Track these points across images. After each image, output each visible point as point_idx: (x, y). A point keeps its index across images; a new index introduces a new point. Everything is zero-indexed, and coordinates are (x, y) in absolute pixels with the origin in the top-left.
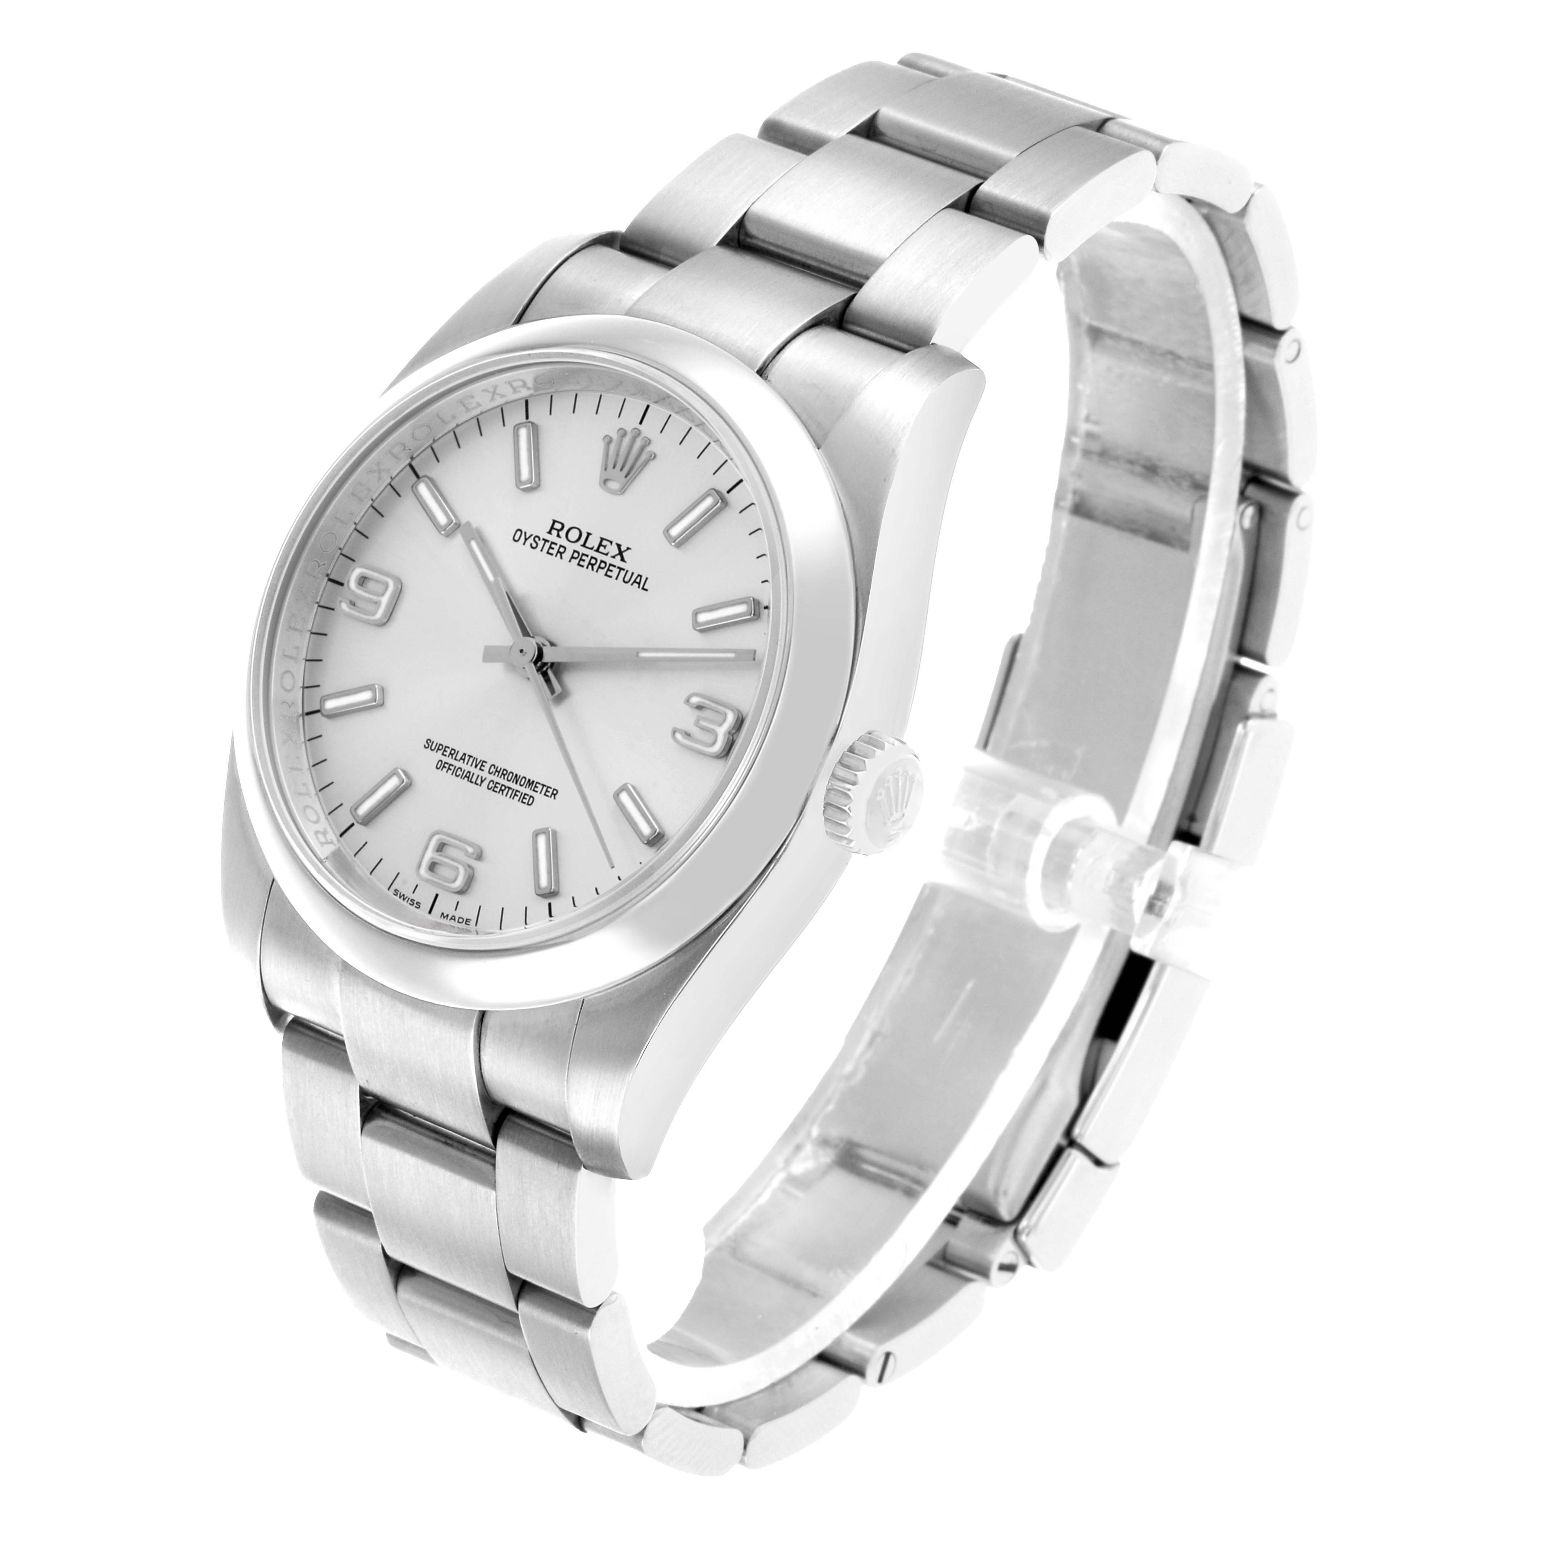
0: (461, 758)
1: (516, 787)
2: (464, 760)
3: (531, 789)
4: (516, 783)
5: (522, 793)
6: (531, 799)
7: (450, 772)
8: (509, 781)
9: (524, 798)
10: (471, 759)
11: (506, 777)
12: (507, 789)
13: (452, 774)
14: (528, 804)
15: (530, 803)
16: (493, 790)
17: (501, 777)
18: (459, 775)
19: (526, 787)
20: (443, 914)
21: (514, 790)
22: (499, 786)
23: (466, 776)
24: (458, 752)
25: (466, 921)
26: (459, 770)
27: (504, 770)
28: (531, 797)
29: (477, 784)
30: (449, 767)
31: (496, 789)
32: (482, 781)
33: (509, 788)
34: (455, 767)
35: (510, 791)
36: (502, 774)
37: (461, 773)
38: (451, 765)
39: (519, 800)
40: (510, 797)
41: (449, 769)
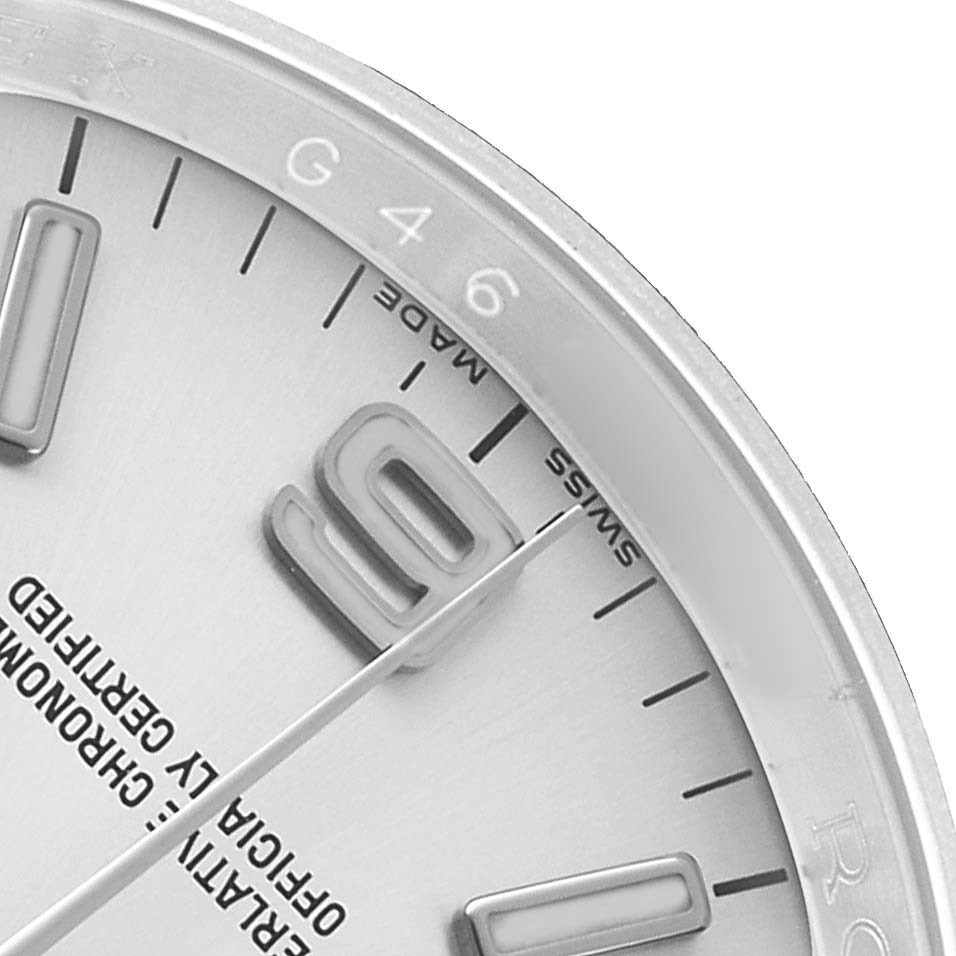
0: (240, 894)
1: (61, 672)
2: (231, 884)
3: (12, 635)
4: (59, 688)
5: (49, 639)
6: (20, 599)
7: (297, 869)
8: (81, 710)
9: (48, 619)
10: (204, 869)
11: (91, 733)
12: (101, 685)
13: (290, 857)
14: (40, 588)
15: (30, 588)
16: (154, 710)
17: (112, 743)
18: (264, 839)
19: (29, 653)
20: (474, 380)
21: (77, 670)
22: (126, 711)
23: (242, 821)
24: (244, 926)
25: (394, 303)
26: (260, 857)
27: (91, 762)
28: (20, 609)
29: (205, 765)
30: (294, 891)
31: (144, 711)
32: (187, 766)
33: (90, 684)
34: (271, 877)
35: (91, 670)
36: (102, 751)
37: (255, 841)
38: (288, 895)
39: (68, 619)
40: (97, 649)
41: (298, 885)
